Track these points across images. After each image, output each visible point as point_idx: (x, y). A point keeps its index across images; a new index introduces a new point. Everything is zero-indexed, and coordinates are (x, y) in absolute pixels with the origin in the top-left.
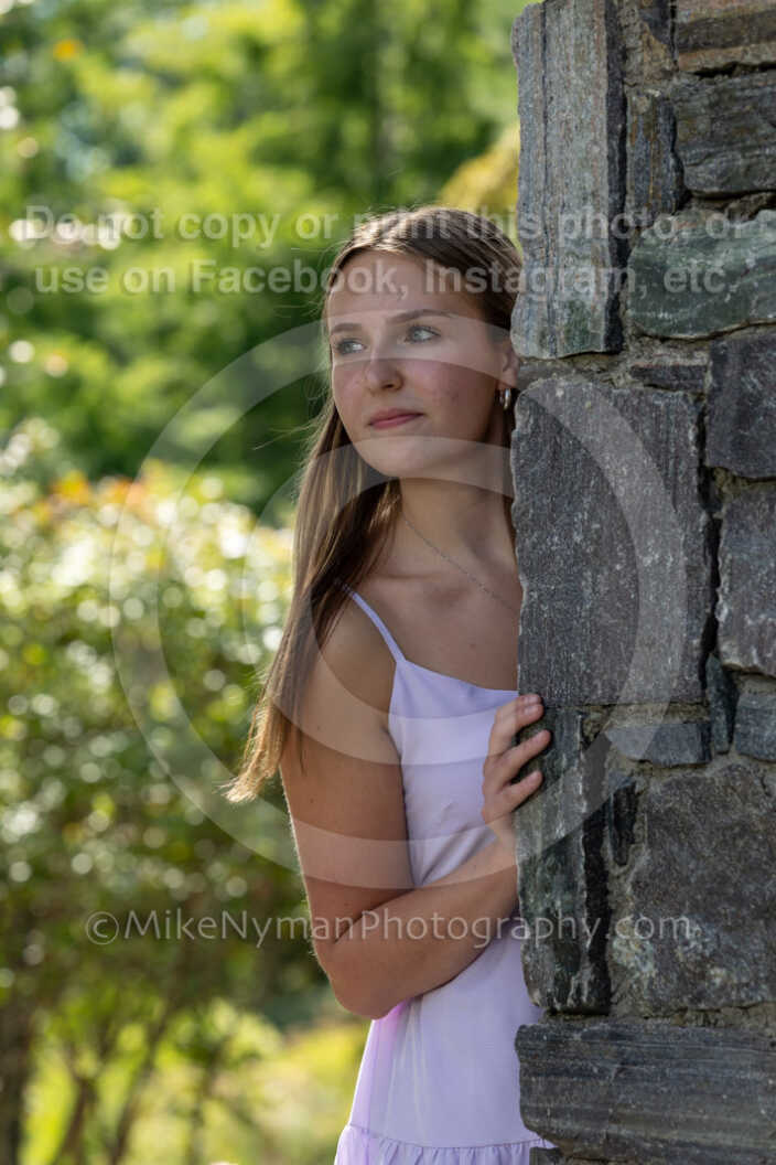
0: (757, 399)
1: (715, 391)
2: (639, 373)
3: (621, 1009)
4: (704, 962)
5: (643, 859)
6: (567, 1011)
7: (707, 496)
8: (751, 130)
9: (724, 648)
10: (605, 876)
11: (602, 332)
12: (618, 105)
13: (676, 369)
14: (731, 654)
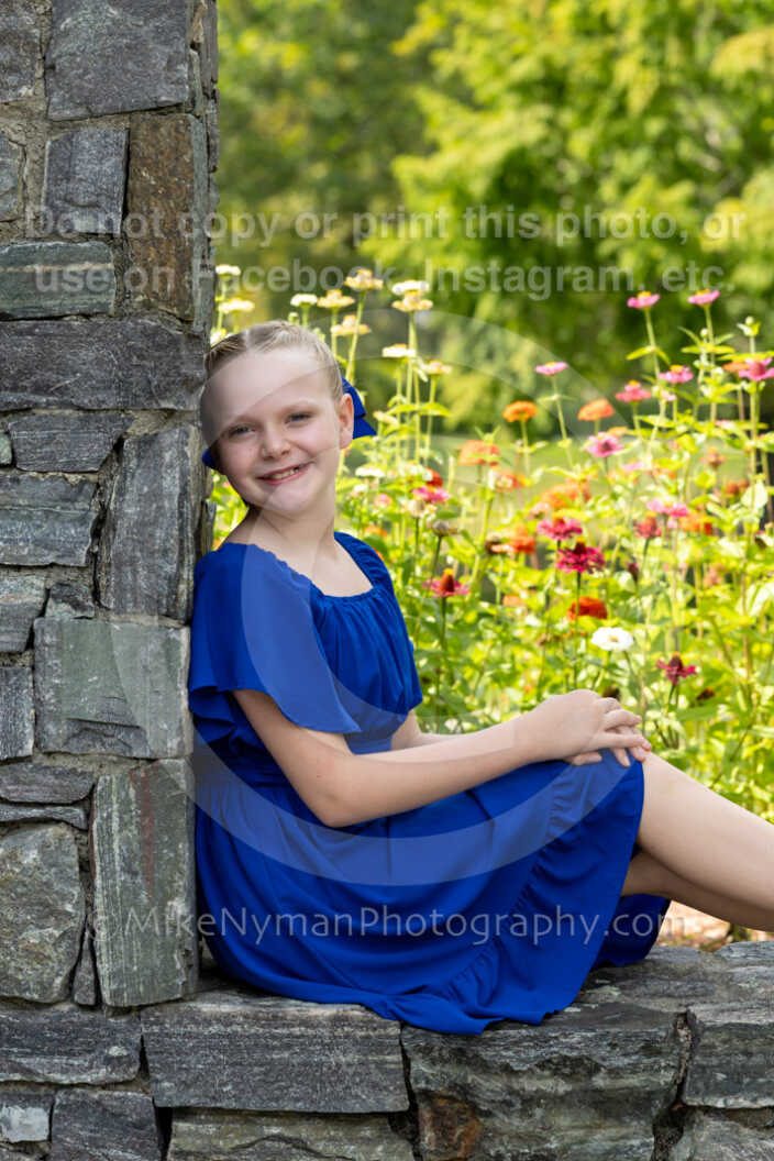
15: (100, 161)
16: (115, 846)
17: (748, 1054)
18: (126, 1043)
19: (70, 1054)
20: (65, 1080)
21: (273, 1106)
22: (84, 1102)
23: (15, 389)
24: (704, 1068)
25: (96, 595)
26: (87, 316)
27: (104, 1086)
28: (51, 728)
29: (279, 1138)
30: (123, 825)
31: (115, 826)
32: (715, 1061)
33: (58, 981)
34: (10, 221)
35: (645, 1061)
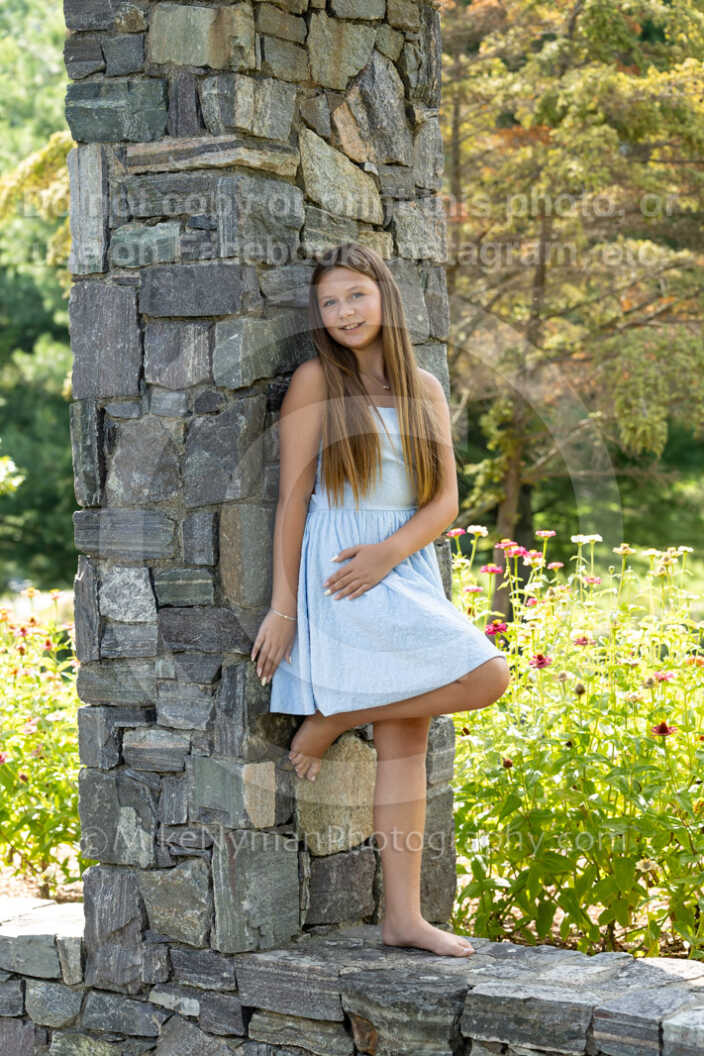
0: (157, 289)
1: (143, 287)
2: (115, 280)
3: (111, 505)
4: (141, 487)
5: (118, 452)
6: (92, 507)
7: (140, 323)
8: (155, 194)
9: (147, 376)
10: (104, 459)
11: (101, 265)
12: (106, 185)
13: (128, 279)
14: (149, 378)
15: (203, 529)
16: (221, 873)
17: (485, 1011)
18: (229, 971)
19: (208, 974)
20: (204, 987)
21: (284, 1011)
22: (213, 1000)
23: (177, 641)
24: (467, 1017)
25: (211, 745)
26: (204, 606)
27: (223, 992)
28: (192, 811)
29: (291, 1028)
30: (224, 861)
31: (220, 861)
32: (471, 1013)
33: (201, 937)
34: (173, 559)
35: (441, 1009)
